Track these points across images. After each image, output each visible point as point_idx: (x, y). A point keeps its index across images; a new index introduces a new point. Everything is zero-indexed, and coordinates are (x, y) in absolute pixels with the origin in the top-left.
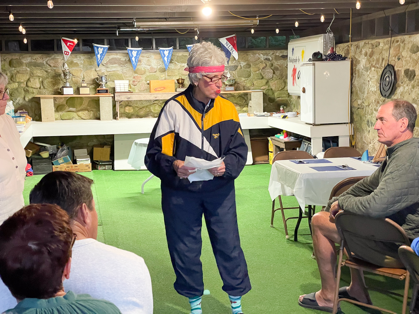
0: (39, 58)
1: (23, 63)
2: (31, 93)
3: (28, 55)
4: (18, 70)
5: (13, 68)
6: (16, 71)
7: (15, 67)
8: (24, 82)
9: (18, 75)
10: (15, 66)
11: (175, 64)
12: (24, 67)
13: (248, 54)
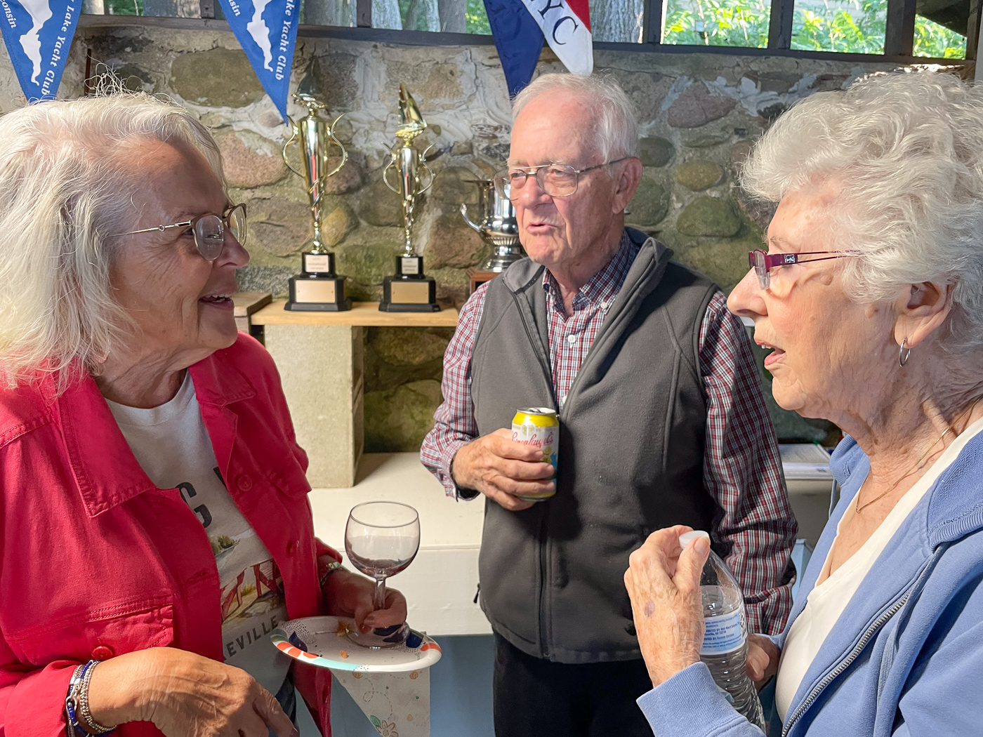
13: (663, 71)
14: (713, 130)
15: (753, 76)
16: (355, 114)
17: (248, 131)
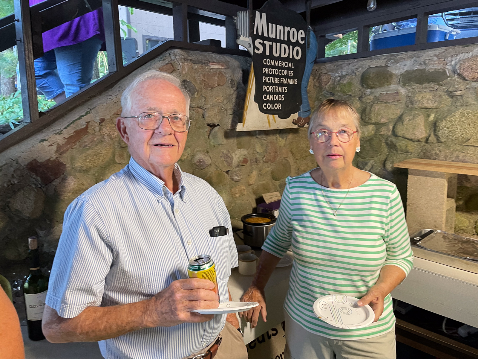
1: (392, 75)
2: (402, 150)
4: (377, 95)
5: (369, 90)
6: (372, 97)
7: (371, 88)
8: (389, 122)
10: (372, 85)
12: (392, 87)
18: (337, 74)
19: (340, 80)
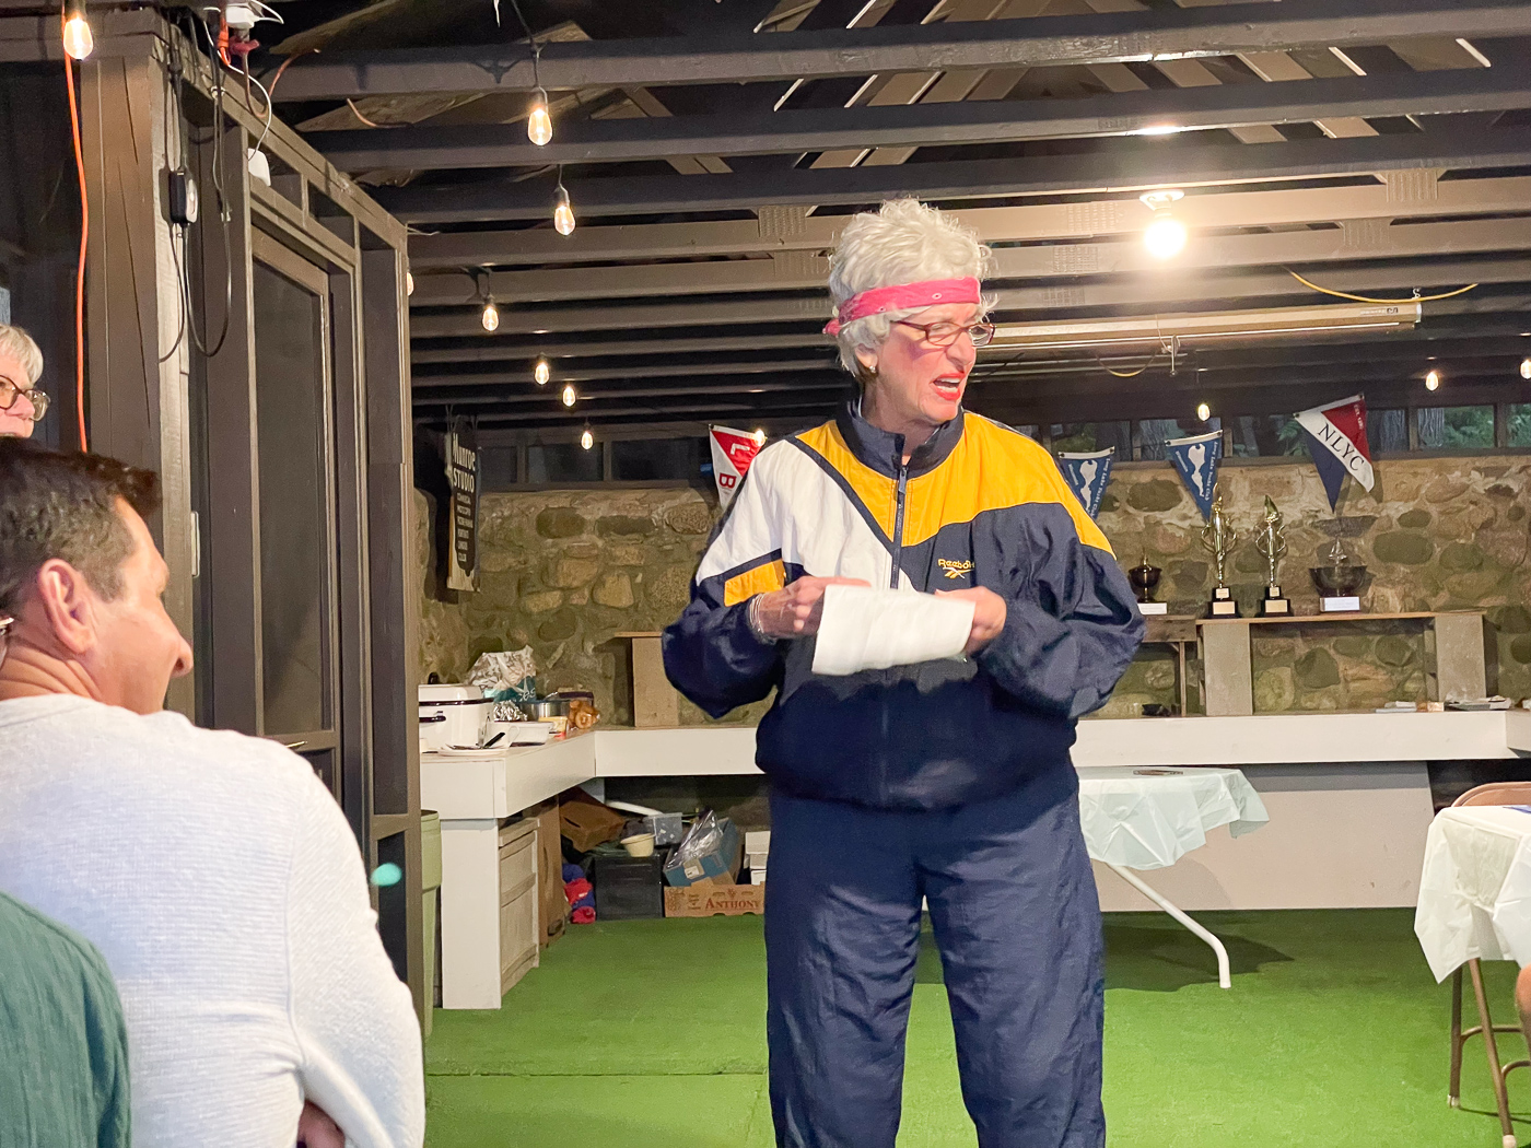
0: (637, 503)
1: (583, 521)
2: (606, 624)
3: (601, 494)
4: (564, 547)
5: (550, 541)
6: (556, 550)
7: (554, 537)
8: (584, 586)
9: (566, 565)
10: (554, 534)
11: (1126, 512)
12: (584, 536)
13: (1420, 471)
14: (1456, 503)
15: (1477, 469)
16: (1232, 510)
17: (1171, 524)
18: (494, 515)
19: (501, 524)
